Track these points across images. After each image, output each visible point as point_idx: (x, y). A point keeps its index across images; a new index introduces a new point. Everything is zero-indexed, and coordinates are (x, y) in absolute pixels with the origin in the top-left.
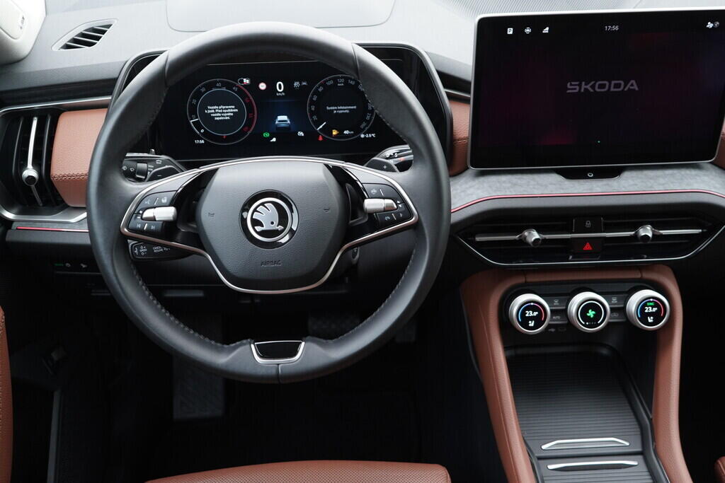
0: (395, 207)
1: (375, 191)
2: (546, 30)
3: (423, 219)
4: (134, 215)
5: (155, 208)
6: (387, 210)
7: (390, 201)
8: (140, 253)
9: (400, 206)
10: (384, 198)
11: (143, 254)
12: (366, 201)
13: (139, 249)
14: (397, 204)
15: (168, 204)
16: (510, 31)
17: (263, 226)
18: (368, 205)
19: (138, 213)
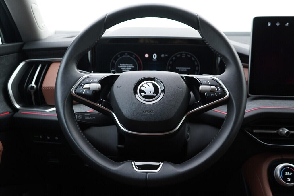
0: (217, 90)
1: (205, 82)
2: (287, 24)
3: (231, 95)
4: (79, 86)
5: (90, 83)
6: (213, 90)
7: (214, 87)
8: (78, 118)
9: (219, 89)
10: (210, 85)
11: (79, 119)
12: (200, 86)
13: (78, 116)
14: (217, 88)
15: (97, 82)
16: (269, 24)
17: (146, 93)
18: (201, 88)
19: (81, 85)
